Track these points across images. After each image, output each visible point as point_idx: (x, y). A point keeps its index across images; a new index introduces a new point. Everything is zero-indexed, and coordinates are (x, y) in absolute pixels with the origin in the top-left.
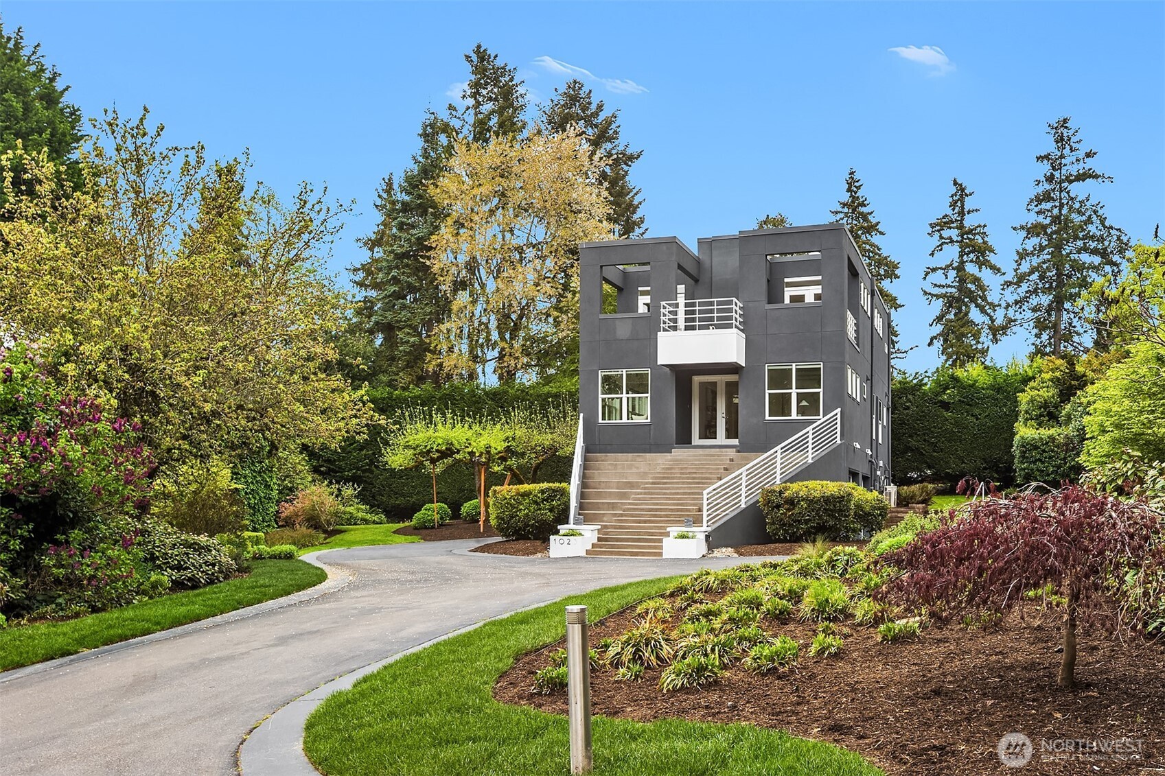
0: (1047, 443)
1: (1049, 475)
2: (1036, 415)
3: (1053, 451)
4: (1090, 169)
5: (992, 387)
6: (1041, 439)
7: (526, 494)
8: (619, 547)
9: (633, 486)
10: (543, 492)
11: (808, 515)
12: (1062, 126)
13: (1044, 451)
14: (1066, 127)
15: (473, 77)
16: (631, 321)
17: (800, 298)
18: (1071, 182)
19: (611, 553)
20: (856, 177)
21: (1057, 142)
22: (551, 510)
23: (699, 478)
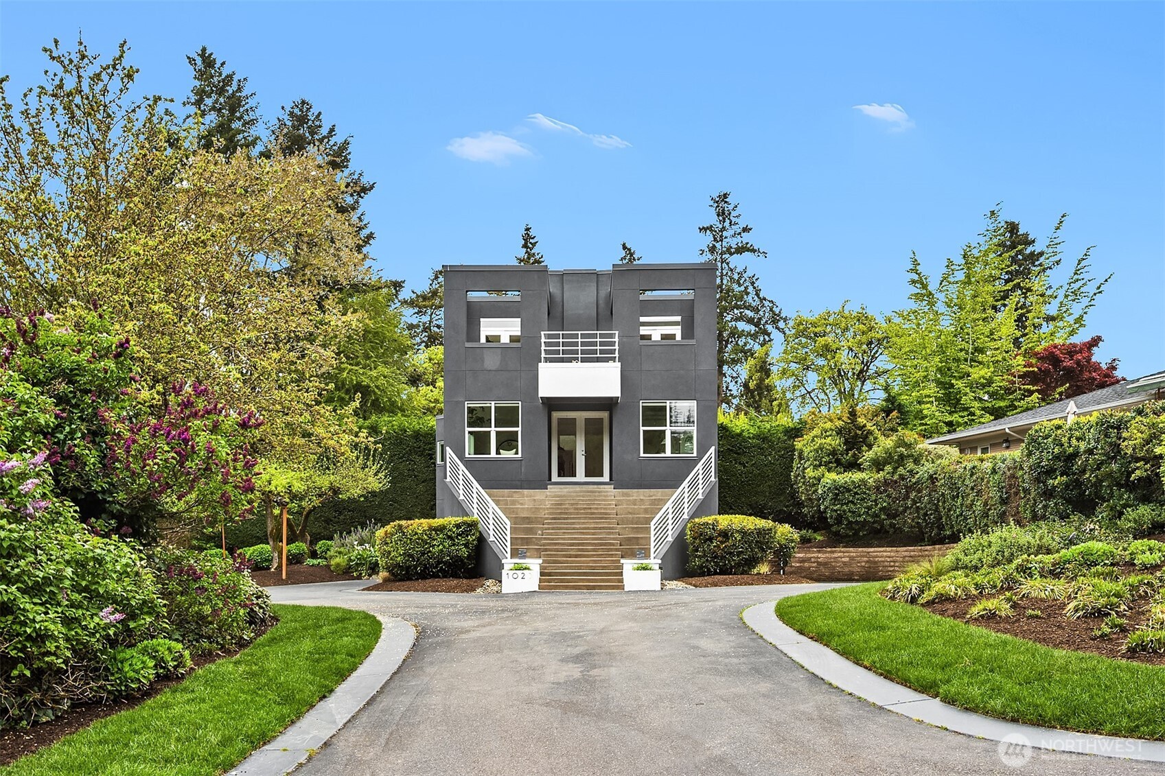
0: (859, 486)
1: (860, 516)
2: (825, 462)
3: (865, 493)
4: (747, 243)
5: (757, 437)
6: (853, 482)
7: (441, 529)
8: (568, 581)
9: (532, 522)
10: (458, 526)
11: (742, 547)
12: (723, 200)
13: (856, 493)
14: (726, 202)
15: (197, 83)
16: (499, 350)
17: (648, 337)
18: (731, 254)
19: (566, 587)
20: (532, 233)
21: (718, 215)
22: (466, 545)
23: (601, 513)
